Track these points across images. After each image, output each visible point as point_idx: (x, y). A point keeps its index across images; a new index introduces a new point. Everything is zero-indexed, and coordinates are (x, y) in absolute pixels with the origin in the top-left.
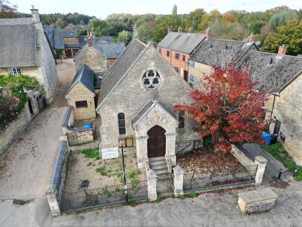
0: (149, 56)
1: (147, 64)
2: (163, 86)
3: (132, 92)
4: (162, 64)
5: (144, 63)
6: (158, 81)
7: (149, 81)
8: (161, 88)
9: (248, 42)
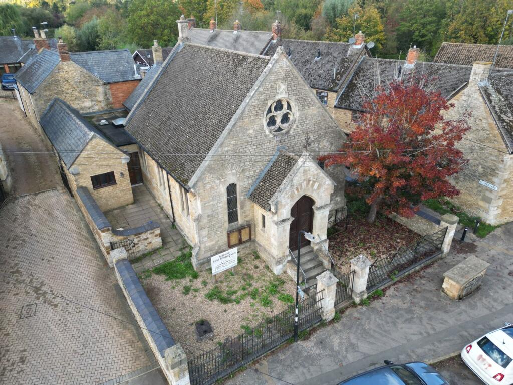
0: (279, 74)
1: (276, 89)
2: (297, 126)
3: (251, 143)
4: (298, 87)
5: (271, 87)
6: (289, 118)
7: (276, 119)
8: (295, 130)
9: (355, 44)
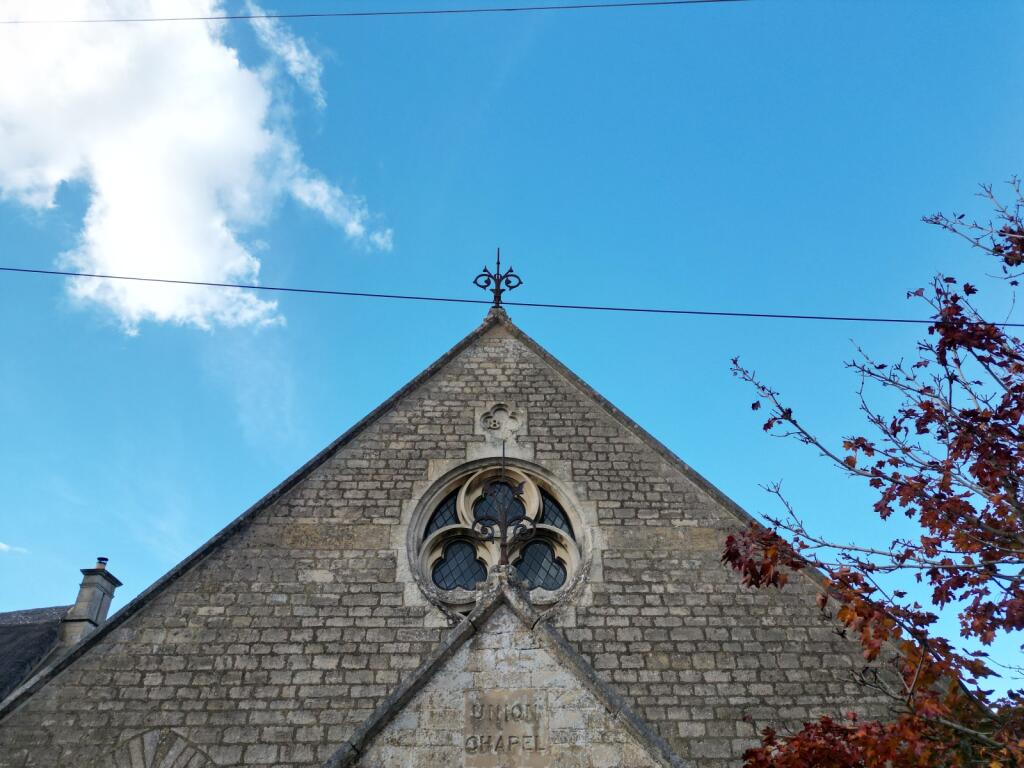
0: (485, 378)
2: (604, 599)
4: (584, 431)
5: (448, 415)
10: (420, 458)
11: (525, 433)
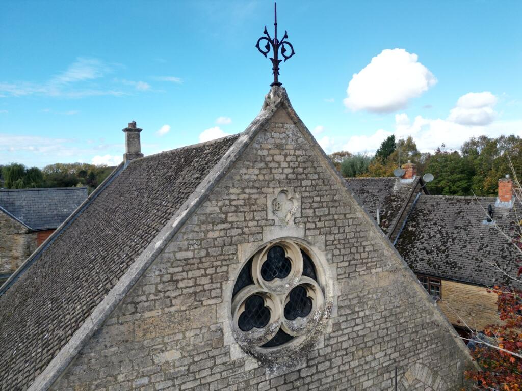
1: (265, 209)
7: (268, 303)
8: (330, 338)
10: (231, 244)
11: (299, 215)
